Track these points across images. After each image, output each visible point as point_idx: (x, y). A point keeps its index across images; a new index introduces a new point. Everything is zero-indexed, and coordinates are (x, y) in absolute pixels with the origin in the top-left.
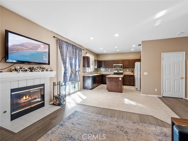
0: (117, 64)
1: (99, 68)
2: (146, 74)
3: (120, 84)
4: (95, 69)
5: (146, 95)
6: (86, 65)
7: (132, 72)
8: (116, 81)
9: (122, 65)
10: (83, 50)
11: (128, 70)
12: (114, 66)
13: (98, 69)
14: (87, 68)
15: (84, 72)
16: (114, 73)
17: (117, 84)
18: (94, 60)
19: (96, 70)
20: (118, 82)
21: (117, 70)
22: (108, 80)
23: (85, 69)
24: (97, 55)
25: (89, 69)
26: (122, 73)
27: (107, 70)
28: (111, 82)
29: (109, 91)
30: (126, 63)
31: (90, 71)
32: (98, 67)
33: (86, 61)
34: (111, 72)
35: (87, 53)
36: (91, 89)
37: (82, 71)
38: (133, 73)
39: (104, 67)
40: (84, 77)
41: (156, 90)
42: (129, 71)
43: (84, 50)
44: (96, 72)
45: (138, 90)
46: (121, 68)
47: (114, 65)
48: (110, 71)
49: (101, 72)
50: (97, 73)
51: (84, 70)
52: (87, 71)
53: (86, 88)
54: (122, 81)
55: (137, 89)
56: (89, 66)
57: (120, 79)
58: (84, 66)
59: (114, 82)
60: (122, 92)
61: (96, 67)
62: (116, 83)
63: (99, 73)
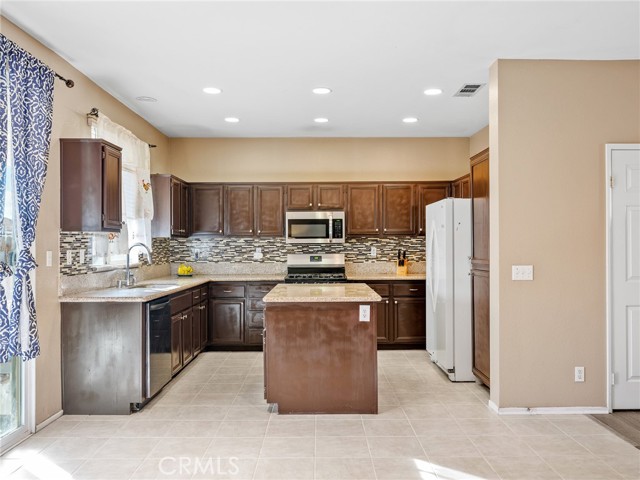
0: (310, 209)
1: (186, 236)
2: (522, 273)
3: (361, 349)
4: (157, 242)
5: (523, 411)
6: (92, 215)
7: (401, 263)
8: (334, 329)
9: (340, 215)
10: (59, 84)
11: (374, 252)
12: (292, 222)
13: (174, 243)
14: (97, 241)
15: (68, 272)
16: (291, 270)
17: (345, 355)
18: (148, 180)
19: (163, 253)
20: (348, 339)
21: (305, 249)
22: (277, 330)
23: (83, 244)
24: (167, 143)
25: (112, 246)
26: (341, 270)
27: (241, 253)
28: (300, 342)
29: (282, 411)
30: (367, 205)
31: (117, 260)
32: (176, 226)
33: (90, 176)
34: (267, 266)
35: (94, 113)
36: (135, 408)
37: (50, 259)
38: (404, 268)
39: (221, 226)
40: (67, 309)
41: (579, 374)
42: (383, 254)
43: (69, 83)
44: (164, 266)
45: (458, 376)
46: (337, 234)
47: (290, 215)
48: (258, 255)
49: (198, 267)
50: (169, 275)
51: (69, 255)
52: (98, 263)
53: (92, 396)
54: (373, 330)
55: (452, 371)
56: (112, 220)
57: (365, 314)
58: (70, 220)
59: (323, 336)
60: (373, 410)
61: (166, 232)
62: (338, 345)
63: (182, 269)
